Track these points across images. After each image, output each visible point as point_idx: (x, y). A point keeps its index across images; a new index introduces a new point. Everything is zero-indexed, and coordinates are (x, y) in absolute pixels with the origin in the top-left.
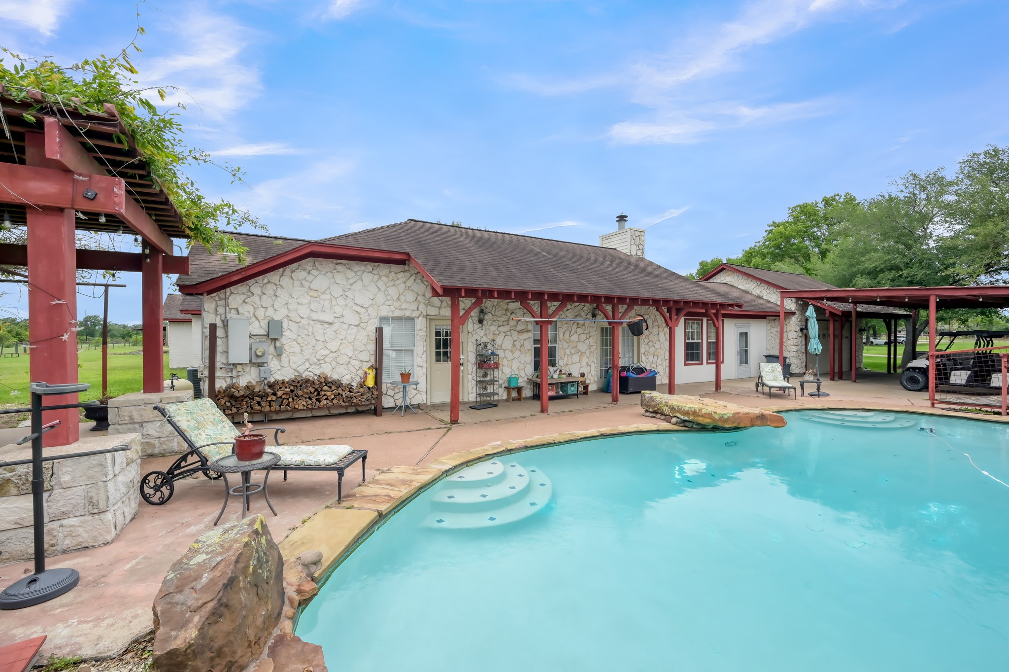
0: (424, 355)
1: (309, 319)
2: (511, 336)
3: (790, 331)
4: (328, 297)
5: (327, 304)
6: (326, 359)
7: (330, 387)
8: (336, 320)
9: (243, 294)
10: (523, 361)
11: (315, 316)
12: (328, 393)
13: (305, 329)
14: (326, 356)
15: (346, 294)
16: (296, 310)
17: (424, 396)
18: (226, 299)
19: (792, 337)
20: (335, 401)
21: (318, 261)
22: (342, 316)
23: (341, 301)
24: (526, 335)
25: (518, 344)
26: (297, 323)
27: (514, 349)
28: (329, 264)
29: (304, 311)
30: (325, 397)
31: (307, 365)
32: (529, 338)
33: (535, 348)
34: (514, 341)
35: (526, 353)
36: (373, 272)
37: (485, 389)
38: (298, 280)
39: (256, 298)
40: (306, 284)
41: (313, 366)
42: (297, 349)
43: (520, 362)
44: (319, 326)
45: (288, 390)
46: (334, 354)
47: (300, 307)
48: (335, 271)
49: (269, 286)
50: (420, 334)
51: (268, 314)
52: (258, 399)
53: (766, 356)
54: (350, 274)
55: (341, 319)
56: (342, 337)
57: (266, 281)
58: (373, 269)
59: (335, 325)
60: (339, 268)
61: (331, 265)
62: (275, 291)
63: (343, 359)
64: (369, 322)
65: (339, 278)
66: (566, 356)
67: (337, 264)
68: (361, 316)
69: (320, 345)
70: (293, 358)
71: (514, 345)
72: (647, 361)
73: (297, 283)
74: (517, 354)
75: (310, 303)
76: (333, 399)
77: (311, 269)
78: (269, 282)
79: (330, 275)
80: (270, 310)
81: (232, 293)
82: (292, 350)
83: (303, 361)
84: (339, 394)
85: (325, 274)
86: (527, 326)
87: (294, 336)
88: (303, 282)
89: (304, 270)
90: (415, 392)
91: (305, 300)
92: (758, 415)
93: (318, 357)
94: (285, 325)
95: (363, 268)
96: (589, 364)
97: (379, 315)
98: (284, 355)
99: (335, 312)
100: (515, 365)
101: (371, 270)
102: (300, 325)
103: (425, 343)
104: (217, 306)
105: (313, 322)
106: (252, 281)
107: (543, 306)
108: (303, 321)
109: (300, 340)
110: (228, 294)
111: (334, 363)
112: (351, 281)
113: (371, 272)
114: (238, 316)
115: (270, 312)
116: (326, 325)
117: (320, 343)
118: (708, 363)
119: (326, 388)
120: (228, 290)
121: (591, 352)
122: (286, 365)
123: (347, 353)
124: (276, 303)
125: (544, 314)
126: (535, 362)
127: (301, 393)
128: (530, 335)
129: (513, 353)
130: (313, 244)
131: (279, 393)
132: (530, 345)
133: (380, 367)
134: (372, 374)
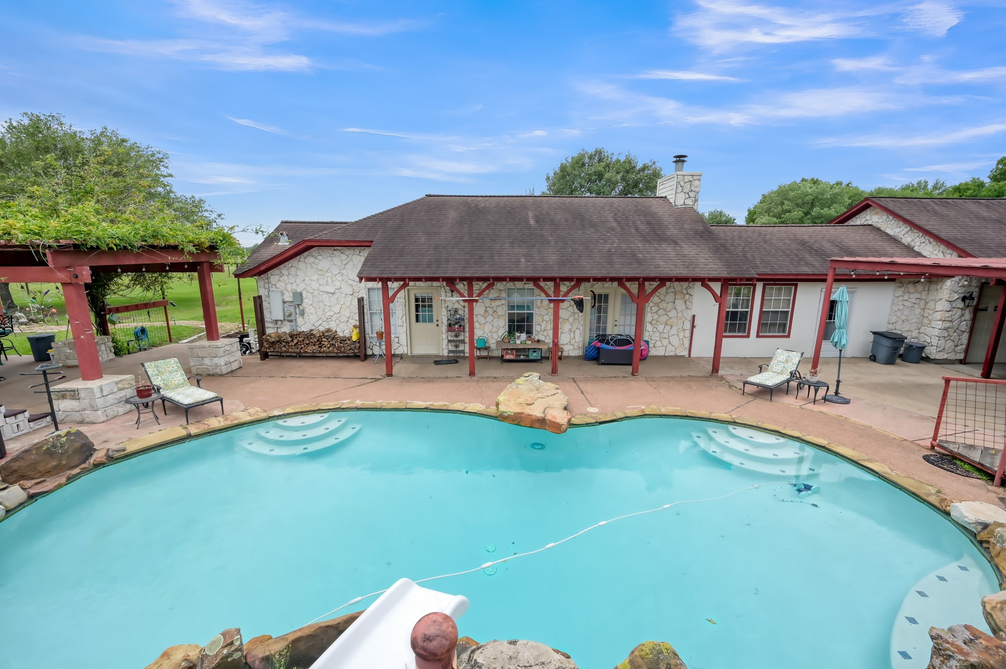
0: (404, 317)
1: (319, 290)
2: (483, 302)
3: (941, 299)
4: (330, 274)
5: (329, 279)
6: (332, 318)
7: (328, 339)
8: (337, 291)
9: (278, 275)
10: (495, 325)
11: (322, 288)
12: (326, 343)
13: (317, 297)
14: (332, 316)
15: (342, 272)
16: (310, 284)
17: (405, 349)
18: (268, 279)
19: (941, 309)
20: (331, 349)
21: (321, 249)
22: (340, 288)
23: (339, 277)
24: (498, 303)
25: (490, 311)
26: (312, 293)
27: (487, 315)
28: (329, 251)
29: (315, 285)
30: (324, 346)
31: (320, 322)
32: (503, 304)
33: (509, 313)
34: (486, 307)
35: (499, 318)
36: (361, 254)
37: (457, 346)
38: (309, 264)
39: (285, 277)
40: (315, 266)
41: (324, 323)
42: (313, 311)
43: (493, 326)
44: (325, 295)
45: (300, 339)
46: (337, 315)
47: (312, 282)
48: (333, 256)
49: (292, 269)
50: (400, 301)
51: (293, 288)
52: (284, 344)
53: (874, 333)
54: (344, 257)
55: (340, 290)
56: (342, 303)
57: (290, 265)
58: (360, 252)
59: (336, 294)
60: (336, 253)
61: (330, 251)
62: (296, 272)
63: (344, 319)
64: (361, 292)
65: (336, 260)
66: (545, 322)
67: (334, 250)
68: (354, 288)
69: (327, 309)
70: (311, 317)
71: (486, 311)
72: (655, 330)
73: (309, 266)
74: (490, 318)
75: (318, 279)
76: (330, 347)
77: (317, 255)
78: (292, 266)
79: (329, 258)
80: (294, 285)
81: (272, 275)
82: (310, 312)
83: (317, 319)
84: (333, 344)
85: (326, 259)
86: (500, 294)
87: (310, 302)
88: (313, 265)
89: (313, 256)
90: (398, 345)
91: (315, 277)
92: (539, 418)
93: (326, 317)
94: (304, 295)
96: (573, 330)
97: (367, 287)
98: (306, 315)
99: (335, 286)
100: (487, 328)
101: (358, 253)
102: (314, 294)
103: (404, 308)
104: (265, 283)
105: (322, 293)
106: (282, 266)
107: (470, 287)
108: (315, 292)
109: (314, 305)
110: (270, 275)
111: (337, 321)
112: (344, 262)
113: (358, 255)
114: (277, 290)
115: (294, 287)
116: (330, 295)
117: (327, 307)
118: (758, 336)
119: (324, 339)
120: (269, 273)
121: (575, 319)
122: (308, 321)
123: (346, 315)
124: (297, 280)
125: (470, 294)
126: (510, 326)
127: (308, 342)
128: (503, 302)
129: (485, 318)
130: (306, 241)
131: (295, 341)
132: (503, 311)
133: (361, 327)
134: (356, 331)
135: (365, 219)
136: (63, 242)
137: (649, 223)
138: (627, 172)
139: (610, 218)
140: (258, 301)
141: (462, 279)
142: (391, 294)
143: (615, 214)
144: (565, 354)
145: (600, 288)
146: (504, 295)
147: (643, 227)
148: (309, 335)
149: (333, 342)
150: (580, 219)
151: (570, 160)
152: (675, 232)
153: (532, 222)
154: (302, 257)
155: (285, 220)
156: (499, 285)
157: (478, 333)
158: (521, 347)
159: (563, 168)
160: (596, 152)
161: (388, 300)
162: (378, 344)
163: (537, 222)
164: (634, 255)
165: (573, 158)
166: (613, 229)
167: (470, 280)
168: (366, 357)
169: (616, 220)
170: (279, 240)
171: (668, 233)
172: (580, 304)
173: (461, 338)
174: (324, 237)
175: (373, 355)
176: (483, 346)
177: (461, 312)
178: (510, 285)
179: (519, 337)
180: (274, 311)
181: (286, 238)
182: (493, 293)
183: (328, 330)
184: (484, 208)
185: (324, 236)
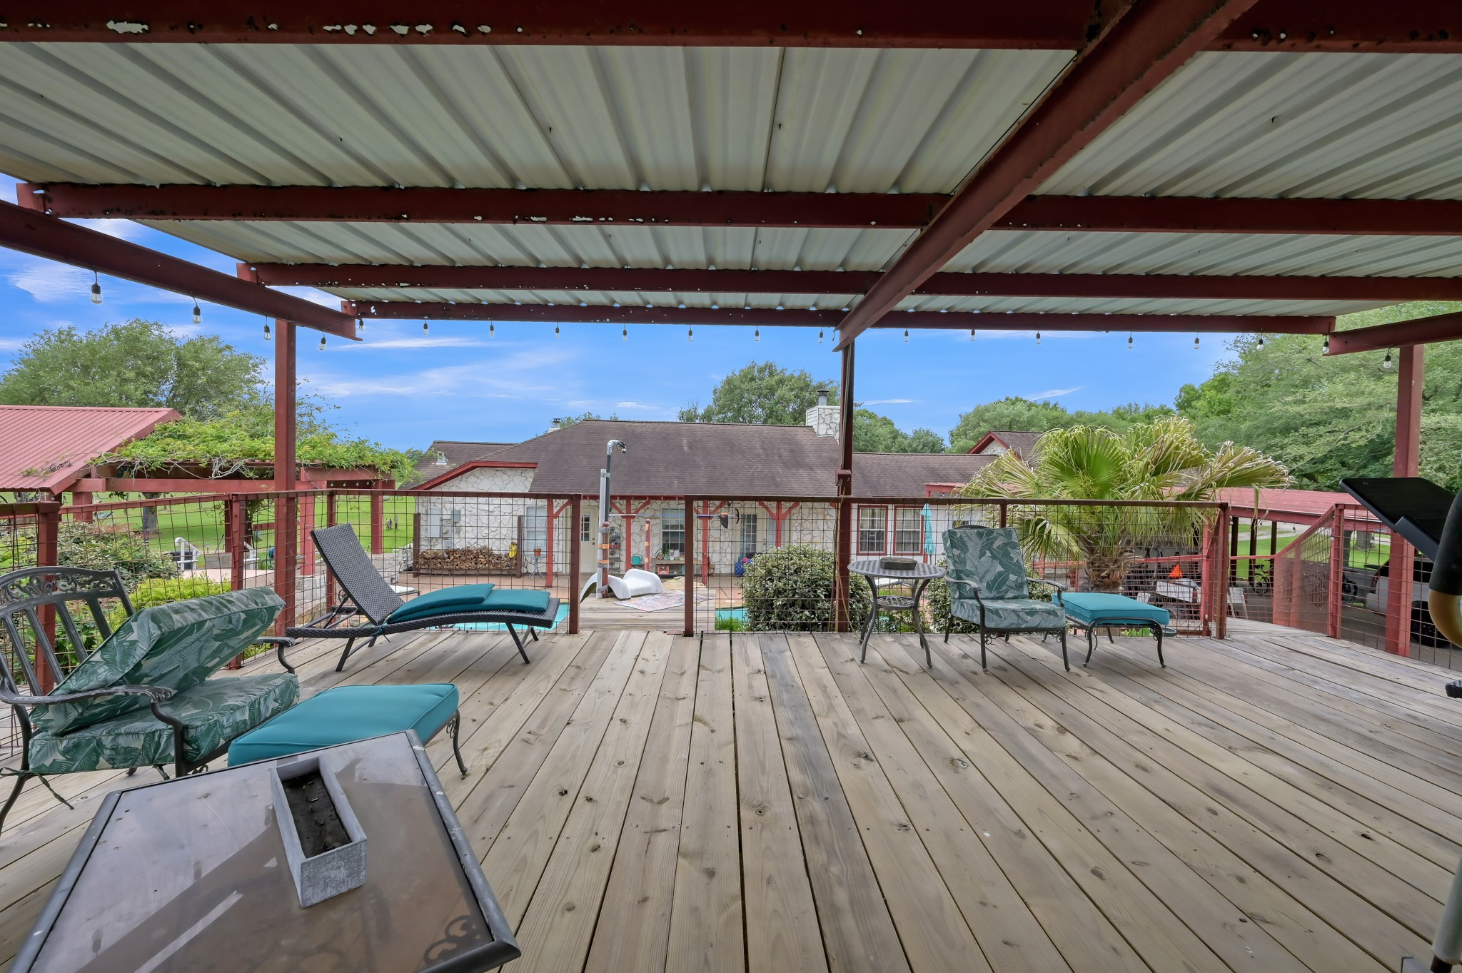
1: (477, 509)
2: (639, 520)
6: (488, 536)
7: (484, 556)
8: (495, 510)
11: (481, 507)
12: (483, 560)
13: (475, 515)
14: (489, 533)
15: (503, 491)
16: (469, 503)
20: (487, 565)
21: (485, 470)
22: (500, 506)
24: (653, 521)
26: (470, 511)
28: (491, 471)
30: (481, 563)
31: (476, 540)
32: (658, 523)
33: (663, 532)
34: (643, 526)
35: (654, 537)
36: (522, 475)
40: (476, 486)
41: (480, 541)
42: (470, 529)
44: (483, 513)
45: (457, 556)
46: (494, 533)
48: (495, 476)
52: (439, 561)
54: (505, 477)
55: (499, 509)
56: (500, 521)
58: (522, 473)
59: (495, 513)
60: (498, 473)
63: (501, 536)
64: (522, 510)
65: (497, 480)
67: (497, 471)
68: (513, 506)
69: (484, 527)
70: (467, 537)
71: (641, 530)
73: (470, 485)
77: (480, 475)
78: (452, 486)
79: (491, 478)
80: (453, 503)
82: (467, 530)
83: (473, 537)
84: (489, 562)
85: (488, 478)
86: (655, 512)
87: (467, 521)
88: (473, 484)
89: (475, 476)
93: (482, 535)
94: (463, 514)
95: (514, 472)
97: (530, 504)
98: (460, 534)
99: (495, 504)
100: (642, 547)
102: (472, 513)
104: (423, 503)
105: (480, 511)
107: (629, 505)
108: (473, 510)
109: (472, 523)
111: (494, 539)
112: (506, 482)
114: (435, 508)
115: (453, 506)
116: (488, 513)
117: (485, 525)
118: (894, 554)
119: (481, 556)
121: (721, 535)
122: (463, 540)
123: (503, 533)
125: (629, 511)
126: (664, 545)
127: (464, 558)
128: (658, 521)
129: (641, 536)
130: (473, 462)
131: (452, 558)
132: (657, 530)
133: (519, 544)
134: (514, 548)
135: (526, 442)
136: (317, 462)
137: (792, 451)
138: (801, 389)
139: (758, 446)
140: (417, 517)
141: (622, 497)
142: (555, 510)
143: (763, 442)
144: (717, 571)
145: (749, 508)
146: (658, 514)
147: (786, 455)
148: (466, 552)
149: (490, 559)
150: (730, 446)
151: (737, 373)
152: (814, 459)
153: (686, 448)
154: (464, 476)
155: (438, 440)
156: (656, 505)
157: (634, 551)
158: (675, 562)
159: (729, 382)
160: (766, 365)
161: (551, 516)
162: (533, 561)
163: (690, 448)
164: (773, 479)
165: (742, 371)
166: (759, 456)
167: (628, 498)
168: (521, 575)
169: (762, 448)
170: (436, 460)
171: (807, 461)
172: (724, 521)
173: (616, 556)
174: (489, 459)
175: (528, 574)
176: (638, 563)
177: (617, 531)
178: (665, 504)
179: (672, 554)
180: (431, 528)
181: (444, 458)
182: (649, 513)
183: (485, 547)
184: (641, 434)
185: (490, 457)
